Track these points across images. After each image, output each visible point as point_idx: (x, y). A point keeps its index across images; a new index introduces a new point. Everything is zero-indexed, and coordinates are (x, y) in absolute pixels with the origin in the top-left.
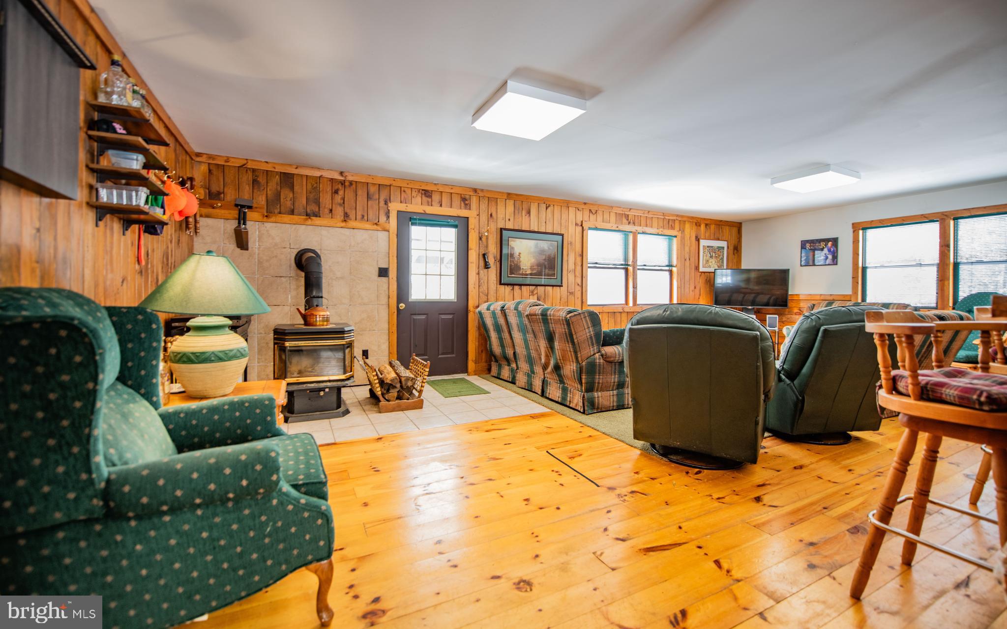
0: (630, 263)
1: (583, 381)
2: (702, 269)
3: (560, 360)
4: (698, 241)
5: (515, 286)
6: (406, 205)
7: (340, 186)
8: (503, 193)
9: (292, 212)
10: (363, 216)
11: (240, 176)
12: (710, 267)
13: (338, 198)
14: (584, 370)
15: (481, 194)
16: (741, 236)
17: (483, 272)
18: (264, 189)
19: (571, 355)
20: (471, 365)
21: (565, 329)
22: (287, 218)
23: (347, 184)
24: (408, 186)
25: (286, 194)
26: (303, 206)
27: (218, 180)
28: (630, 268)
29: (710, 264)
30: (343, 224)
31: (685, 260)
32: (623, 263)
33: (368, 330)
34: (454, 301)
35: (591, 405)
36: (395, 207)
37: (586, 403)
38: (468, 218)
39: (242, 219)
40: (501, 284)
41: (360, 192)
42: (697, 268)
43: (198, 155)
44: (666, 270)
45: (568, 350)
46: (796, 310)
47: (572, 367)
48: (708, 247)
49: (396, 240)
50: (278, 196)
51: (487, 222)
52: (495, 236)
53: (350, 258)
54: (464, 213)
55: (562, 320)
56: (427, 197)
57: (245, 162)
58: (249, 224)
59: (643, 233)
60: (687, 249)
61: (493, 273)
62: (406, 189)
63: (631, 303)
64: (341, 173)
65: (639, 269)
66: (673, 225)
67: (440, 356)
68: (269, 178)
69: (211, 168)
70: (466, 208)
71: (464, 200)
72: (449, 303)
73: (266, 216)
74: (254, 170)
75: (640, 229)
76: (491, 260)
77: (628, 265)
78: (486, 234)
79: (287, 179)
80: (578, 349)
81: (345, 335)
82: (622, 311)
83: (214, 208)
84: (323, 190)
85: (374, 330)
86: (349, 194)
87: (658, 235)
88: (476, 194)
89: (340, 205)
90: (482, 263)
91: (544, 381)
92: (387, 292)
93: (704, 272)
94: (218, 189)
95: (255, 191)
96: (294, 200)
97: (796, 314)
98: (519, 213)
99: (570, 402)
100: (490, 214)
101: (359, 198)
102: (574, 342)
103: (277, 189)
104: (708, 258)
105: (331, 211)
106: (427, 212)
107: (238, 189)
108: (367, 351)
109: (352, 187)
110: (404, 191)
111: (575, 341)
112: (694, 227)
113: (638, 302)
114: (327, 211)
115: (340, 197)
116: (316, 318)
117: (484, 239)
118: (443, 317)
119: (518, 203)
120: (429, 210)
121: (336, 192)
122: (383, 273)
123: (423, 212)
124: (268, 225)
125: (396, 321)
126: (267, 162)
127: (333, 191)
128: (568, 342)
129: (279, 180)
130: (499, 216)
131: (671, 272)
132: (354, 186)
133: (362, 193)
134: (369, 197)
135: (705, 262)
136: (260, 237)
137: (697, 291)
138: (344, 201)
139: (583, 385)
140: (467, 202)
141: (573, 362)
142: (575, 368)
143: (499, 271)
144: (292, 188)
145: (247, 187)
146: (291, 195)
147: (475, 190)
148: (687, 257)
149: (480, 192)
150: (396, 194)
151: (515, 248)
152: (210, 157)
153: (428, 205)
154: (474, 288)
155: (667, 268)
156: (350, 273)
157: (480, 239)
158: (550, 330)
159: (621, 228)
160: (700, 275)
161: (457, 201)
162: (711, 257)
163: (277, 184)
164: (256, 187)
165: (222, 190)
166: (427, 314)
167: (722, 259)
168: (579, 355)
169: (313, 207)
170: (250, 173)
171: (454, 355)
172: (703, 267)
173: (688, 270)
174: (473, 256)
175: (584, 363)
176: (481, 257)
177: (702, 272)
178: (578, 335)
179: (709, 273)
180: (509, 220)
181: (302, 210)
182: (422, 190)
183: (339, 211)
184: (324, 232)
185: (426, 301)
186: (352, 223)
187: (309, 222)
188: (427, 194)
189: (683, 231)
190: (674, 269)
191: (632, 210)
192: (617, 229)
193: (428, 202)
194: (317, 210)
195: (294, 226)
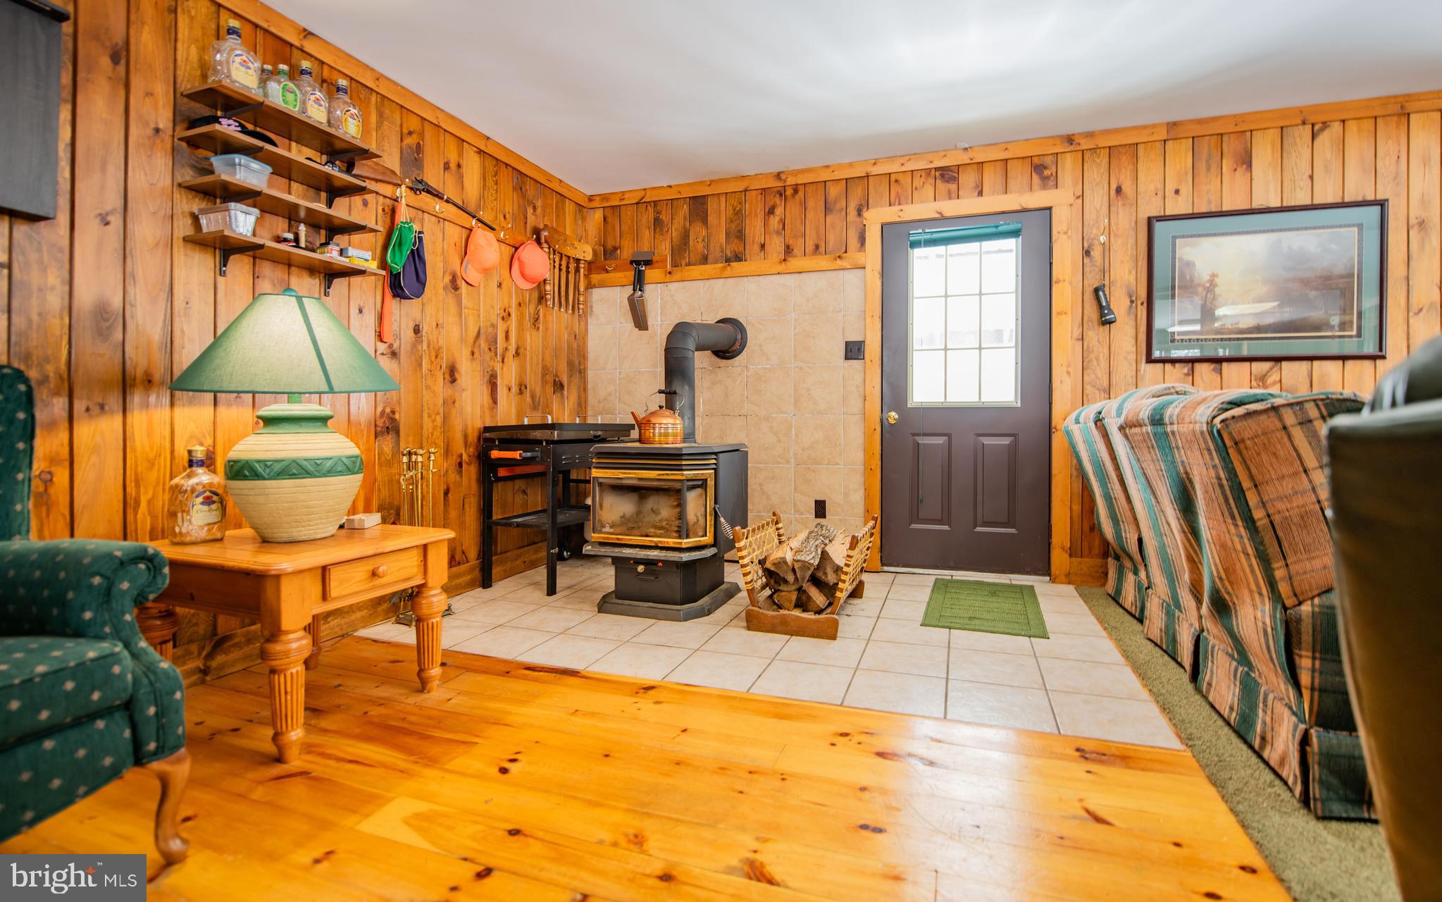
1: (1305, 679)
3: (1221, 579)
5: (1198, 366)
6: (900, 207)
7: (777, 200)
8: (1154, 126)
9: (705, 260)
10: (817, 247)
11: (640, 217)
13: (774, 221)
14: (1307, 637)
15: (1086, 144)
17: (1096, 335)
18: (667, 231)
19: (1251, 566)
20: (1059, 558)
21: (1215, 467)
22: (697, 270)
23: (789, 192)
24: (903, 169)
25: (697, 232)
26: (721, 247)
27: (614, 227)
30: (782, 267)
33: (826, 462)
34: (1015, 405)
35: (1345, 783)
36: (877, 216)
37: (1315, 771)
38: (1050, 209)
39: (639, 282)
40: (1150, 360)
41: (811, 204)
43: (591, 198)
45: (1239, 547)
47: (1259, 615)
49: (879, 283)
50: (685, 237)
51: (1105, 209)
52: (1132, 241)
53: (795, 328)
54: (1038, 199)
55: (1202, 433)
56: (948, 182)
57: (643, 193)
58: (648, 288)
61: (1126, 335)
62: (900, 177)
64: (778, 176)
67: (978, 529)
68: (674, 211)
69: (606, 214)
70: (1044, 186)
71: (1039, 168)
72: (1001, 411)
73: (670, 273)
74: (655, 203)
76: (1119, 304)
78: (1103, 239)
79: (698, 206)
80: (1273, 549)
81: (684, 463)
83: (607, 272)
84: (750, 213)
85: (837, 464)
86: (793, 209)
88: (1072, 148)
89: (778, 233)
90: (1092, 311)
91: (1198, 637)
92: (861, 390)
94: (614, 244)
95: (657, 236)
96: (707, 241)
98: (1208, 169)
99: (1263, 739)
100: (1114, 187)
101: (810, 215)
102: (1253, 521)
103: (684, 227)
105: (763, 246)
106: (947, 214)
107: (637, 237)
108: (824, 502)
109: (797, 197)
110: (896, 181)
111: (1258, 514)
114: (757, 248)
115: (777, 219)
116: (654, 428)
117: (1096, 253)
118: (987, 441)
119: (1205, 146)
120: (951, 208)
121: (771, 211)
122: (854, 351)
123: (938, 216)
124: (673, 286)
125: (879, 447)
126: (670, 187)
127: (767, 211)
128: (1233, 518)
129: (687, 211)
130: (1141, 188)
132: (801, 194)
133: (815, 204)
134: (827, 209)
136: (663, 308)
138: (784, 225)
139: (1306, 694)
140: (1047, 173)
141: (1260, 594)
142: (1268, 621)
143: (1143, 328)
144: (704, 221)
145: (647, 232)
146: (704, 233)
147: (1070, 139)
149: (1082, 141)
150: (878, 191)
151: (1197, 264)
152: (604, 197)
153: (950, 198)
154: (1068, 373)
156: (795, 356)
157: (1087, 253)
158: (1178, 474)
161: (1019, 174)
163: (685, 218)
164: (658, 230)
165: (618, 245)
166: (949, 436)
168: (1279, 573)
169: (735, 246)
170: (651, 210)
171: (1013, 531)
174: (1067, 296)
175: (1306, 608)
176: (1089, 296)
178: (1270, 492)
180: (1177, 192)
181: (718, 254)
182: (936, 169)
183: (776, 245)
184: (750, 284)
185: (945, 405)
186: (795, 263)
187: (729, 271)
188: (947, 175)
193: (949, 192)
194: (741, 249)
195: (708, 283)
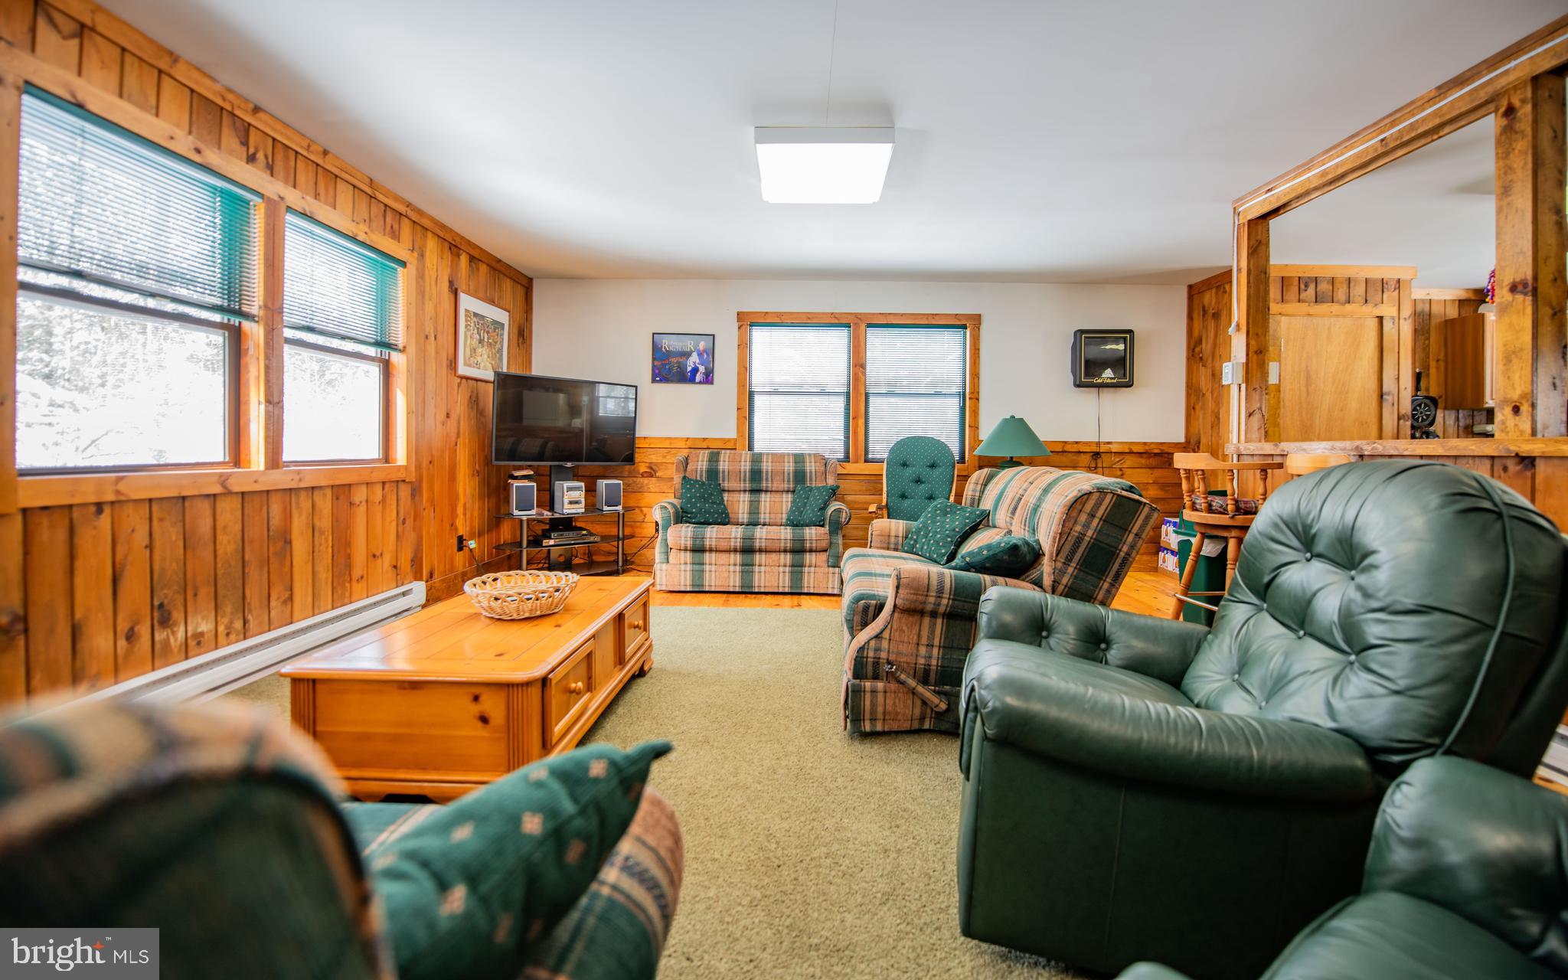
0: (255, 306)
2: (463, 370)
4: (455, 293)
12: (477, 365)
16: (531, 308)
28: (255, 332)
29: (479, 359)
31: (427, 337)
32: (218, 301)
42: (453, 364)
44: (371, 359)
46: (643, 469)
48: (476, 315)
59: (304, 215)
60: (429, 307)
63: (257, 459)
65: (288, 341)
66: (396, 227)
75: (293, 197)
77: (239, 313)
82: (217, 489)
87: (353, 239)
93: (467, 378)
97: (643, 477)
104: (475, 342)
112: (448, 255)
113: (287, 456)
131: (387, 367)
135: (468, 350)
137: (452, 424)
148: (429, 329)
155: (371, 351)
159: (212, 157)
160: (459, 385)
162: (481, 341)
167: (500, 351)
172: (465, 364)
173: (431, 368)
177: (462, 377)
179: (477, 380)
189: (422, 256)
190: (396, 358)
191: (261, 115)
192: (197, 158)
